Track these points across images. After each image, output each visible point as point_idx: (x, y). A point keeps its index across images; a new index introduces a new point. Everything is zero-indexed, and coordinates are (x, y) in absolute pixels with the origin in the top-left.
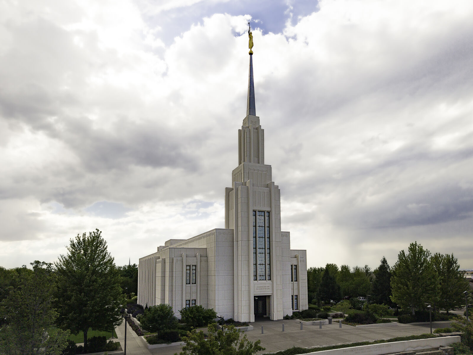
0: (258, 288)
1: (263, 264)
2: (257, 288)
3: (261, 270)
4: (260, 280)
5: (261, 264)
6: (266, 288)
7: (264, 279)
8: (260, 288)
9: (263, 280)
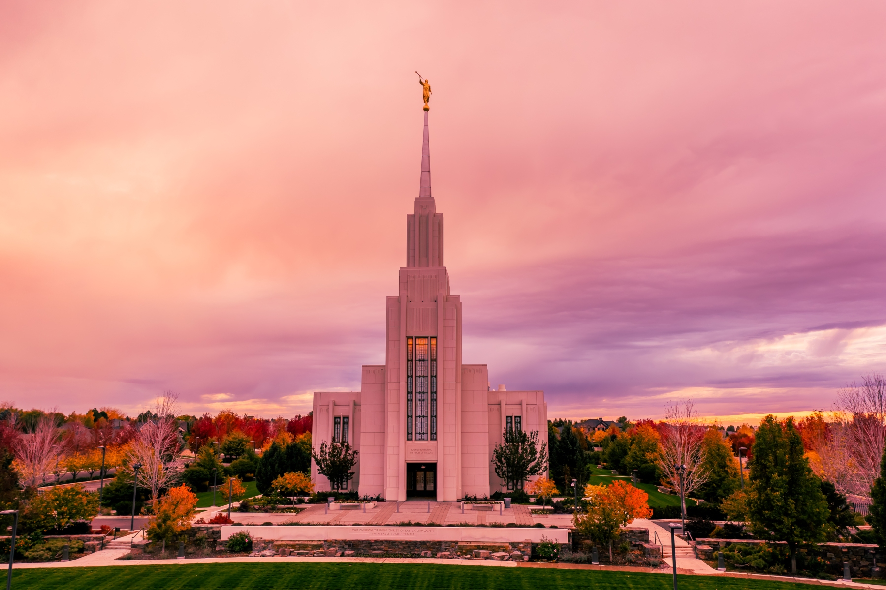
0: (414, 452)
2: (412, 452)
3: (420, 425)
5: (422, 417)
6: (427, 452)
7: (426, 438)
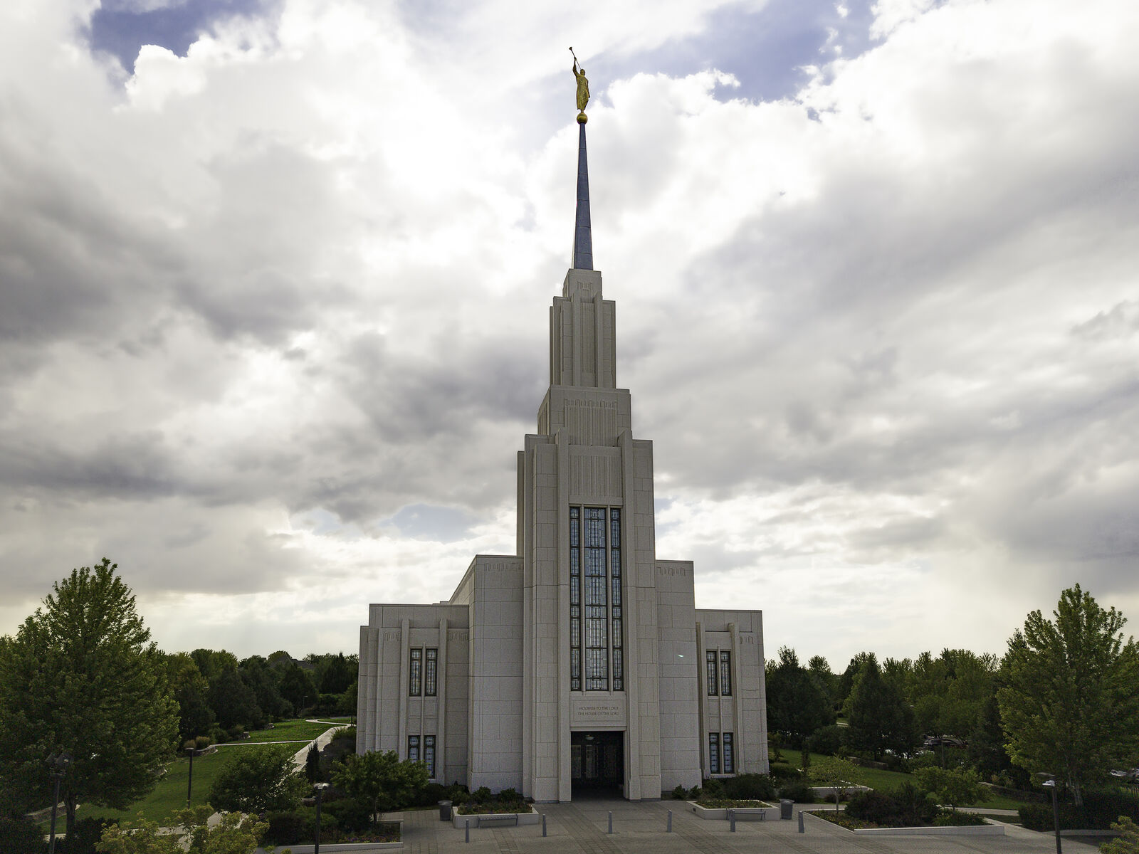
0: (585, 711)
1: (600, 648)
2: (581, 711)
3: (594, 662)
4: (593, 690)
5: (596, 648)
6: (609, 711)
7: (605, 687)
8: (587, 711)
9: (600, 690)
